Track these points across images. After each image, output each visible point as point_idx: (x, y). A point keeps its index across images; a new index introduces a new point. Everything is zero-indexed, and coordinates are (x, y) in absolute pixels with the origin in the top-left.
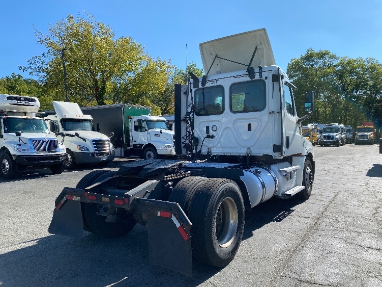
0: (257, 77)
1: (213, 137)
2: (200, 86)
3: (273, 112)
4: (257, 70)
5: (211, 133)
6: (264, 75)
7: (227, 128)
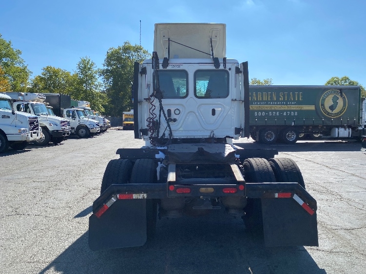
0: (221, 67)
1: (175, 120)
2: (161, 68)
3: (236, 100)
4: (221, 61)
5: (173, 116)
6: (228, 66)
7: (191, 112)
